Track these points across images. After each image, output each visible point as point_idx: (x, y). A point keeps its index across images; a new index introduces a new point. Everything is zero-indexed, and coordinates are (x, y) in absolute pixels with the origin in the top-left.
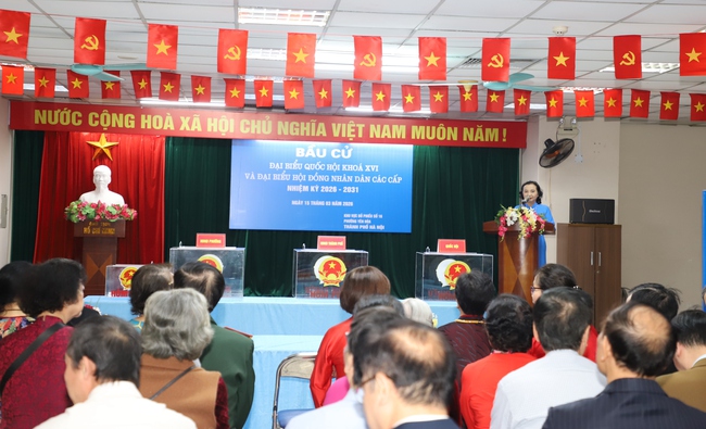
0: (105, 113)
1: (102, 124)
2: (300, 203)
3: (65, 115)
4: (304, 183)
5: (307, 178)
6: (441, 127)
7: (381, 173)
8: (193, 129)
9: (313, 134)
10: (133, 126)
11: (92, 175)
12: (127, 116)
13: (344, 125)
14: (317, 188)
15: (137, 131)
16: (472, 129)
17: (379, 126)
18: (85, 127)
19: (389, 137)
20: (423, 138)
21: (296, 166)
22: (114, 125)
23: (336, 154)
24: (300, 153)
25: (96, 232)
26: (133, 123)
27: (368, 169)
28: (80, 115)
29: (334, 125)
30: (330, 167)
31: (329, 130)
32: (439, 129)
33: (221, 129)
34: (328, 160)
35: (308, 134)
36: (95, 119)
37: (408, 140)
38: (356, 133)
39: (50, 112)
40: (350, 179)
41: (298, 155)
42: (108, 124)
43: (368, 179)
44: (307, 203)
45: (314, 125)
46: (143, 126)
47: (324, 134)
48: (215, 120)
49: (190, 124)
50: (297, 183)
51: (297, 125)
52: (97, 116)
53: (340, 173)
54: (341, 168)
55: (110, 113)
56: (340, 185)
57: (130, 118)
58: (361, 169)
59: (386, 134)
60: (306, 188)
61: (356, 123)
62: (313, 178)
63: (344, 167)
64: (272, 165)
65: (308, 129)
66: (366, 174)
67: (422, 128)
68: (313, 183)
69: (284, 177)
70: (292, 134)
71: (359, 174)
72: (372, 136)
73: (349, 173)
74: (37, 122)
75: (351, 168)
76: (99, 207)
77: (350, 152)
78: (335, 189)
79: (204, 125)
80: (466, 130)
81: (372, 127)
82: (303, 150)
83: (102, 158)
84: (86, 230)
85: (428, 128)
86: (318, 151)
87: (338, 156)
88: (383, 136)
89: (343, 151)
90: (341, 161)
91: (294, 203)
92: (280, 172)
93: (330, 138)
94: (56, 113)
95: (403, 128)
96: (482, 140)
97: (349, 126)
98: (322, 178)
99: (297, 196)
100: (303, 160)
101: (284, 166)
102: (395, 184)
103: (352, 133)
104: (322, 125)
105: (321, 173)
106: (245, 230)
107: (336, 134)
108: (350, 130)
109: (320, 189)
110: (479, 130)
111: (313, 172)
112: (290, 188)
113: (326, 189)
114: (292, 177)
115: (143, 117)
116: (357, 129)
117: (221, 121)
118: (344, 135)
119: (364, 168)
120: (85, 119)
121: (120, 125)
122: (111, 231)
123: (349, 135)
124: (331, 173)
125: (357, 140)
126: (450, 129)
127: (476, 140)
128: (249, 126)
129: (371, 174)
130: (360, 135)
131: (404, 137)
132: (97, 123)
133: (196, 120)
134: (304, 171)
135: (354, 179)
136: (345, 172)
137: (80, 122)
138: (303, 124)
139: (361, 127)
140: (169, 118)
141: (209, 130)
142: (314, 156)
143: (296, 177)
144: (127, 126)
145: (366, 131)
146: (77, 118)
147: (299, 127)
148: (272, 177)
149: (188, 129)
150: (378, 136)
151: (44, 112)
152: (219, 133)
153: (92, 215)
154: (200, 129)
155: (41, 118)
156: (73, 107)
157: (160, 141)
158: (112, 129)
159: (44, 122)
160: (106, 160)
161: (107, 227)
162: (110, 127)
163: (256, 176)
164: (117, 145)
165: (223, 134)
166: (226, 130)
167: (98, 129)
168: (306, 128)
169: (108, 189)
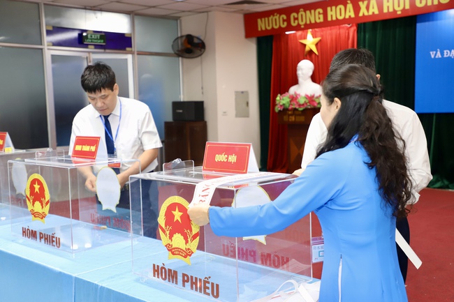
0: (302, 12)
1: (301, 23)
3: (276, 20)
8: (370, 13)
10: (322, 20)
12: (317, 11)
15: (326, 24)
18: (290, 28)
22: (308, 22)
25: (292, 119)
26: (321, 16)
28: (285, 17)
33: (397, 8)
36: (295, 19)
39: (266, 19)
42: (304, 23)
46: (329, 19)
49: (368, 8)
55: (305, 11)
57: (319, 13)
74: (259, 29)
79: (380, 7)
83: (310, 54)
84: (285, 118)
94: (270, 18)
106: (432, 115)
115: (329, 9)
120: (288, 20)
121: (313, 21)
122: (302, 119)
132: (296, 22)
133: (373, 3)
137: (286, 23)
140: (349, 6)
141: (385, 11)
144: (318, 21)
146: (284, 21)
149: (366, 14)
151: (263, 19)
152: (395, 11)
153: (287, 105)
154: (376, 12)
155: (263, 25)
156: (280, 11)
157: (353, 30)
158: (308, 26)
159: (264, 29)
160: (313, 56)
161: (299, 115)
162: (306, 25)
163: (442, 54)
164: (320, 40)
165: (399, 13)
166: (401, 7)
167: (298, 28)
169: (310, 80)
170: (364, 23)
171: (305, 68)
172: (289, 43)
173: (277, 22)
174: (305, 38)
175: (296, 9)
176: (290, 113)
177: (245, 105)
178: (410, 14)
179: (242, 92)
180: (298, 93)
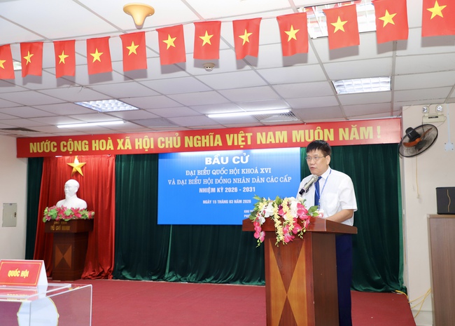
0: (70, 141)
1: (69, 150)
2: (208, 202)
3: (47, 145)
4: (212, 186)
5: (214, 181)
6: (319, 129)
7: (274, 174)
8: (126, 148)
9: (212, 145)
10: (87, 149)
12: (84, 142)
13: (236, 135)
14: (222, 189)
15: (90, 152)
16: (347, 129)
17: (264, 134)
18: (59, 152)
19: (273, 142)
20: (303, 140)
21: (205, 172)
22: (76, 150)
23: (236, 160)
24: (208, 162)
25: (58, 228)
26: (87, 146)
27: (262, 172)
28: (55, 144)
29: (227, 136)
30: (232, 172)
31: (224, 140)
32: (316, 132)
33: (145, 147)
34: (230, 166)
35: (208, 145)
36: (64, 146)
37: (290, 144)
38: (246, 141)
39: (38, 143)
40: (248, 180)
41: (207, 163)
42: (72, 150)
43: (263, 180)
44: (215, 202)
45: (212, 137)
46: (94, 149)
47: (221, 144)
48: (141, 140)
49: (124, 144)
50: (206, 186)
51: (199, 138)
52: (65, 144)
53: (240, 176)
54: (241, 171)
55: (73, 141)
56: (240, 186)
57: (85, 144)
58: (257, 171)
59: (271, 140)
60: (213, 190)
61: (245, 133)
62: (219, 181)
63: (243, 171)
64: (188, 173)
65: (207, 141)
66: (261, 176)
67: (301, 132)
68: (219, 186)
69: (196, 181)
70: (196, 146)
71: (255, 176)
72: (259, 142)
73: (247, 176)
74: (31, 151)
75: (249, 171)
77: (247, 158)
78: (236, 190)
79: (133, 144)
80: (341, 130)
81: (259, 135)
82: (211, 159)
84: (53, 228)
85: (307, 131)
86: (222, 159)
87: (238, 162)
88: (268, 142)
89: (242, 158)
90: (240, 166)
91: (205, 202)
92: (193, 177)
93: (225, 147)
94: (42, 144)
95: (285, 133)
96: (357, 138)
97: (240, 135)
98: (225, 181)
99: (206, 196)
100: (211, 167)
101: (196, 173)
102: (286, 183)
103: (243, 141)
104: (218, 137)
105: (225, 177)
106: (169, 225)
107: (230, 143)
108: (241, 139)
109: (224, 190)
110: (354, 129)
111: (218, 177)
112: (201, 190)
113: (229, 190)
114: (202, 181)
115: (93, 141)
116: (246, 137)
117: (144, 140)
118: (236, 144)
119: (259, 171)
120: (58, 147)
121: (80, 150)
122: (68, 228)
123: (240, 143)
124: (232, 177)
126: (326, 131)
127: (352, 138)
128: (164, 142)
129: (265, 175)
130: (249, 143)
131: (286, 141)
132: (65, 148)
133: (128, 141)
134: (212, 176)
135: (251, 180)
136: (244, 175)
137: (56, 149)
138: (203, 137)
139: (249, 135)
140: (110, 141)
141: (137, 148)
142: (219, 163)
143: (206, 182)
144: (84, 150)
145: (254, 138)
146: (54, 147)
147: (201, 140)
148: (188, 182)
149: (122, 148)
150: (264, 142)
151: (35, 144)
152: (143, 149)
153: (54, 217)
154: (130, 148)
155: (34, 148)
156: (51, 139)
157: (112, 159)
158: (75, 153)
159: (35, 151)
160: (79, 176)
161: (65, 225)
162: (73, 151)
163: (176, 182)
164: (85, 165)
165: (147, 150)
166: (148, 147)
167: (67, 153)
168: (206, 141)
169: (76, 196)
170: (121, 155)
171: (72, 186)
172: (58, 164)
173: (48, 147)
174: (73, 162)
175: (66, 138)
176: (57, 223)
177: (12, 215)
178: (154, 152)
179: (11, 204)
180: (65, 206)
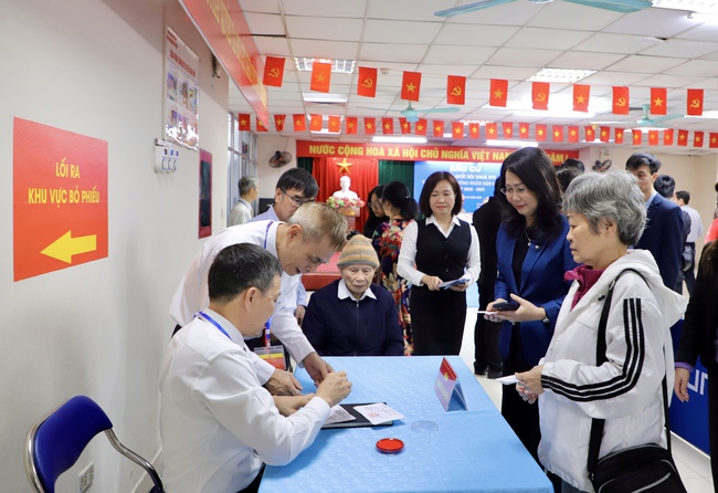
0: (347, 147)
1: (345, 153)
8: (395, 156)
9: (461, 158)
10: (362, 154)
11: (339, 182)
13: (478, 153)
15: (364, 157)
17: (498, 153)
18: (336, 155)
22: (352, 154)
23: (473, 169)
24: (452, 169)
26: (362, 152)
27: (490, 178)
28: (334, 148)
29: (473, 153)
30: (469, 177)
33: (409, 156)
34: (468, 173)
35: (458, 158)
36: (341, 150)
38: (485, 157)
39: (318, 147)
40: (480, 183)
42: (348, 153)
45: (462, 153)
47: (468, 158)
49: (393, 152)
51: (453, 152)
52: (342, 148)
53: (475, 180)
54: (475, 177)
55: (350, 147)
56: (475, 187)
57: (360, 150)
58: (486, 178)
61: (485, 151)
63: (477, 177)
66: (489, 181)
70: (450, 157)
71: (485, 181)
72: (494, 159)
73: (479, 180)
74: (311, 153)
75: (481, 177)
76: (345, 200)
77: (480, 168)
78: (471, 189)
79: (401, 153)
81: (494, 154)
82: (454, 167)
83: (344, 172)
86: (462, 167)
87: (473, 171)
88: (500, 159)
89: (477, 167)
90: (475, 173)
93: (470, 160)
94: (321, 147)
97: (482, 153)
103: (483, 157)
104: (466, 153)
105: (464, 180)
107: (474, 158)
108: (482, 155)
113: (466, 189)
115: (367, 148)
116: (485, 155)
118: (478, 158)
119: (488, 177)
120: (336, 150)
121: (355, 154)
123: (481, 158)
124: (469, 180)
125: (485, 161)
128: (426, 154)
130: (487, 158)
132: (341, 152)
133: (397, 150)
135: (482, 183)
136: (477, 180)
137: (333, 152)
138: (455, 152)
139: (488, 154)
140: (382, 149)
141: (404, 156)
144: (359, 154)
145: (491, 156)
146: (332, 150)
147: (454, 154)
149: (392, 155)
150: (497, 159)
151: (315, 147)
152: (408, 158)
154: (398, 156)
155: (313, 150)
156: (330, 144)
157: (376, 163)
159: (315, 153)
162: (350, 155)
164: (351, 165)
165: (411, 158)
166: (413, 156)
168: (457, 154)
169: (349, 189)
173: (327, 150)
174: (342, 162)
175: (344, 144)
178: (415, 160)
